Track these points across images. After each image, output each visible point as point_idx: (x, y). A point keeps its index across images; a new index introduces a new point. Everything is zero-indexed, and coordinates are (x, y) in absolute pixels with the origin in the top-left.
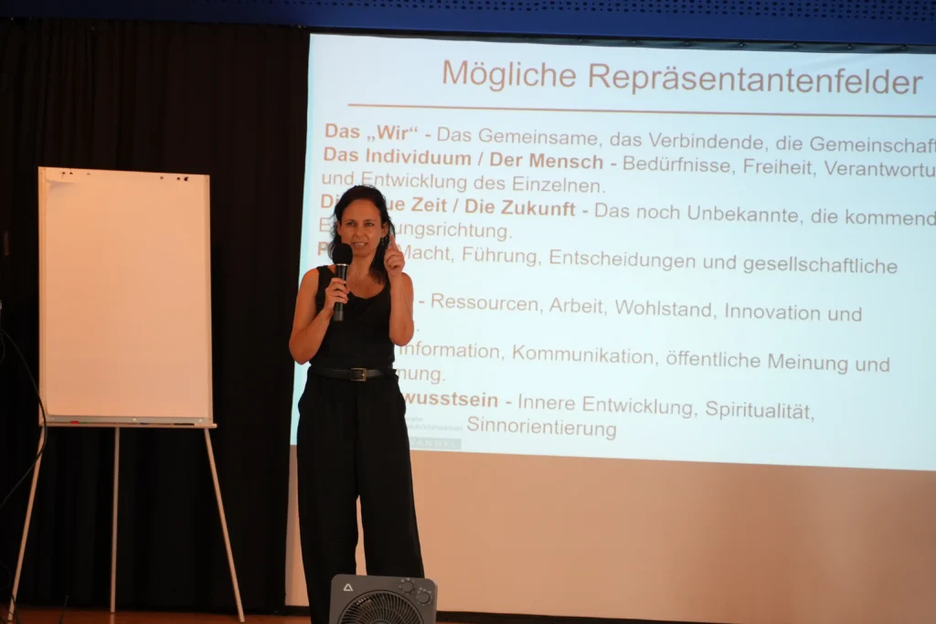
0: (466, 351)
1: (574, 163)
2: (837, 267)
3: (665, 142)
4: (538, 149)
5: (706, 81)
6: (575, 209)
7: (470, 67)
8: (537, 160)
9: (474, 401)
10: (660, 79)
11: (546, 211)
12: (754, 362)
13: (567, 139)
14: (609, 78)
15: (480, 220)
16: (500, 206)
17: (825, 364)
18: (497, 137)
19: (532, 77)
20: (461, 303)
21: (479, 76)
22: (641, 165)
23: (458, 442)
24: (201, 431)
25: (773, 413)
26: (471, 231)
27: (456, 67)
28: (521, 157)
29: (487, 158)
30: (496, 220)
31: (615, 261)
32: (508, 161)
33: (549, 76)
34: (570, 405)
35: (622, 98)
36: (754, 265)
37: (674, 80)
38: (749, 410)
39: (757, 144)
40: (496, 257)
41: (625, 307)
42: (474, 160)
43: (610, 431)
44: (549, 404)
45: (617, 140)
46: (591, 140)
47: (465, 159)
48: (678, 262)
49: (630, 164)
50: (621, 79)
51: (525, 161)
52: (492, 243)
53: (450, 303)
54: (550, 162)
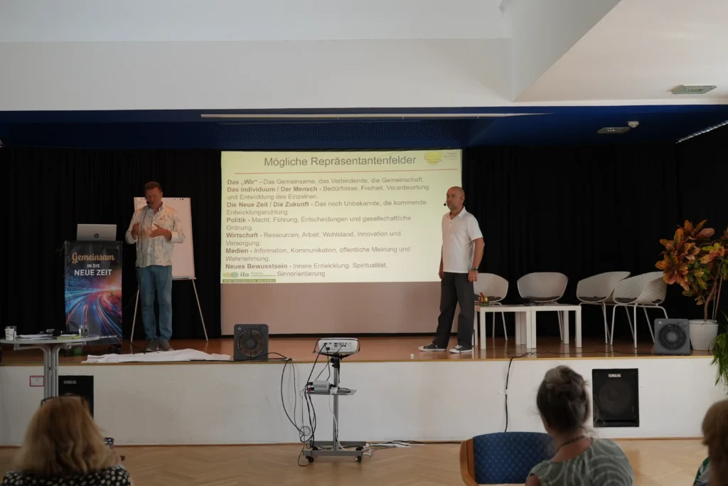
0: (275, 251)
1: (308, 189)
2: (392, 219)
3: (338, 181)
4: (296, 185)
5: (349, 162)
6: (309, 204)
7: (273, 160)
8: (296, 189)
9: (279, 266)
10: (334, 162)
11: (299, 205)
12: (368, 250)
13: (305, 182)
14: (318, 162)
15: (279, 208)
16: (285, 204)
17: (390, 250)
18: (283, 182)
19: (293, 162)
20: (274, 236)
21: (276, 163)
22: (329, 189)
23: (275, 280)
24: (191, 280)
25: (374, 266)
26: (276, 212)
27: (269, 160)
29: (280, 189)
30: (284, 208)
31: (322, 220)
32: (287, 190)
33: (298, 162)
34: (310, 266)
35: (322, 168)
36: (366, 220)
37: (338, 162)
38: (367, 265)
39: (365, 181)
40: (284, 220)
41: (326, 234)
42: (276, 190)
43: (323, 274)
44: (304, 266)
45: (321, 181)
46: (312, 182)
47: (273, 189)
48: (343, 219)
49: (326, 189)
50: (322, 162)
51: (292, 189)
52: (282, 216)
53: (270, 236)
54: (300, 189)
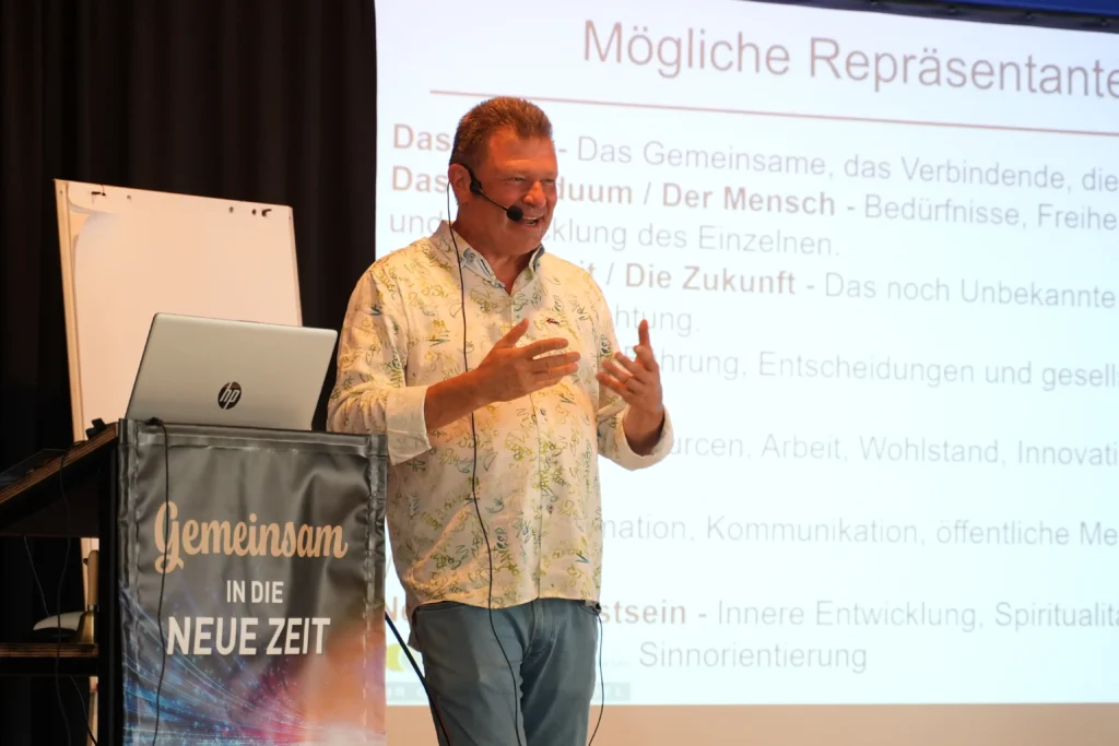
0: (634, 529)
1: (792, 205)
3: (925, 172)
4: (736, 180)
5: (980, 74)
6: (794, 282)
7: (627, 35)
8: (736, 198)
9: (648, 615)
10: (914, 68)
11: (749, 286)
13: (779, 164)
14: (840, 63)
16: (681, 276)
18: (668, 158)
19: (724, 56)
21: (640, 49)
22: (889, 210)
25: (1088, 618)
27: (604, 32)
28: (711, 193)
29: (657, 192)
30: (674, 299)
31: (857, 370)
32: (689, 198)
33: (749, 53)
34: (796, 615)
35: (856, 96)
36: (1056, 378)
37: (935, 71)
38: (1056, 614)
39: (1054, 179)
41: (873, 447)
42: (638, 196)
45: (859, 167)
46: (815, 166)
47: (623, 193)
49: (874, 207)
50: (855, 65)
51: (717, 199)
54: (754, 202)
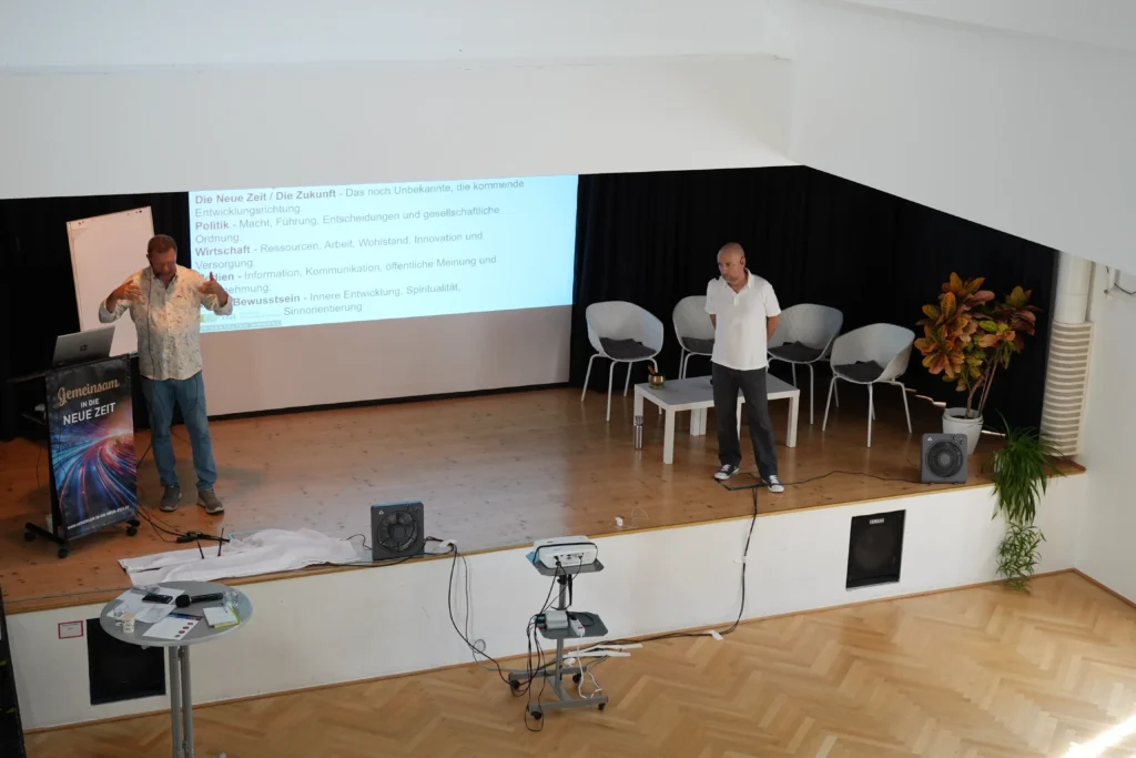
0: (281, 274)
2: (470, 213)
6: (335, 194)
9: (287, 299)
11: (319, 196)
12: (430, 265)
15: (284, 203)
17: (464, 263)
20: (277, 249)
23: (280, 322)
25: (439, 289)
26: (281, 210)
30: (294, 202)
31: (358, 219)
34: (337, 296)
36: (429, 215)
38: (429, 289)
40: (295, 222)
41: (364, 243)
43: (358, 308)
44: (327, 297)
48: (389, 217)
52: (293, 216)
53: (271, 249)
